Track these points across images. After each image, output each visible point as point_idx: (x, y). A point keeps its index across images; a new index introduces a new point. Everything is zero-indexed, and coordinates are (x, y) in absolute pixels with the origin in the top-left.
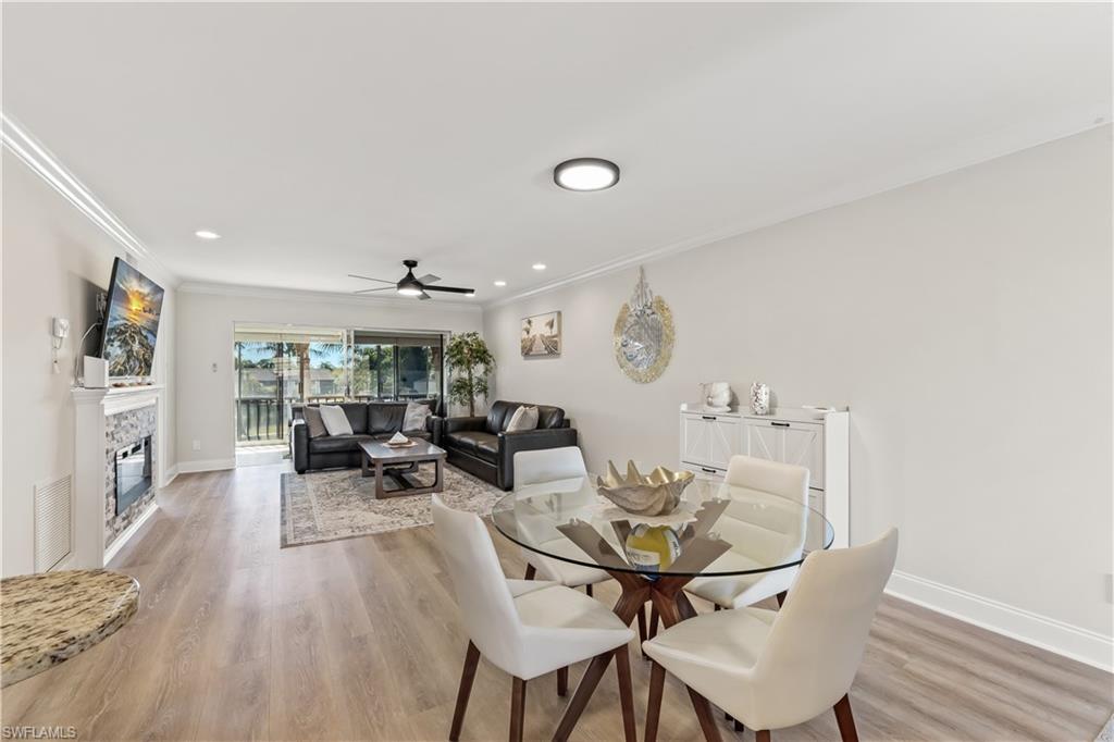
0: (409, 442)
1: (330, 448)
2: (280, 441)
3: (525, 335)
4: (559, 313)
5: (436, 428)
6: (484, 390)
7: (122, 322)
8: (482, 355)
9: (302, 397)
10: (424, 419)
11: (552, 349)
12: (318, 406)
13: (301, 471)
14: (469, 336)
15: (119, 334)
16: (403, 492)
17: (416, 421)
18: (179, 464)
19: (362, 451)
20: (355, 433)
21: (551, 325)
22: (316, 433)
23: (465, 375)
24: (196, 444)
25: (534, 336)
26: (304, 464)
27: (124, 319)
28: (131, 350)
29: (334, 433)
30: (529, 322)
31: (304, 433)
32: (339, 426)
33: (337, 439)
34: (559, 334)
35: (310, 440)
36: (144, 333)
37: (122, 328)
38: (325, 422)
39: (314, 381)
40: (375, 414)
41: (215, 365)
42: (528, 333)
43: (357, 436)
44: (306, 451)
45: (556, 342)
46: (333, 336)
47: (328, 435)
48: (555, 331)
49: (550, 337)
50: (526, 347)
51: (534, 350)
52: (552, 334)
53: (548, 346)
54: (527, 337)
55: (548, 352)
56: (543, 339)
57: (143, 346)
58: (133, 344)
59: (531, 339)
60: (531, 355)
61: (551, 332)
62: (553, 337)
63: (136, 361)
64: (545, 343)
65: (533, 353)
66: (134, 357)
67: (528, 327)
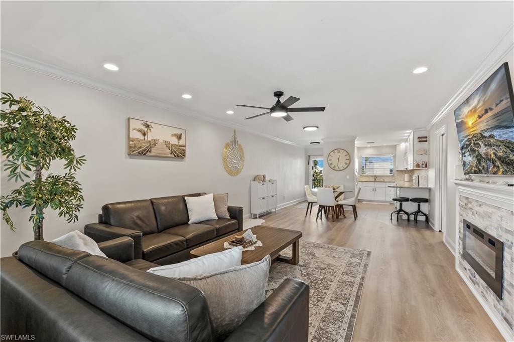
4: (186, 131)
7: (466, 139)
11: (179, 154)
15: (466, 148)
21: (179, 137)
27: (466, 136)
28: (479, 155)
30: (147, 126)
34: (185, 146)
36: (486, 134)
37: (467, 143)
42: (144, 135)
45: (184, 150)
49: (177, 146)
50: (140, 147)
51: (154, 151)
52: (180, 144)
53: (175, 152)
54: (143, 138)
55: (175, 156)
56: (168, 145)
57: (490, 145)
58: (479, 149)
59: (150, 141)
60: (148, 156)
61: (179, 142)
62: (180, 146)
63: (488, 162)
64: (170, 148)
65: (152, 154)
66: (484, 158)
67: (146, 129)
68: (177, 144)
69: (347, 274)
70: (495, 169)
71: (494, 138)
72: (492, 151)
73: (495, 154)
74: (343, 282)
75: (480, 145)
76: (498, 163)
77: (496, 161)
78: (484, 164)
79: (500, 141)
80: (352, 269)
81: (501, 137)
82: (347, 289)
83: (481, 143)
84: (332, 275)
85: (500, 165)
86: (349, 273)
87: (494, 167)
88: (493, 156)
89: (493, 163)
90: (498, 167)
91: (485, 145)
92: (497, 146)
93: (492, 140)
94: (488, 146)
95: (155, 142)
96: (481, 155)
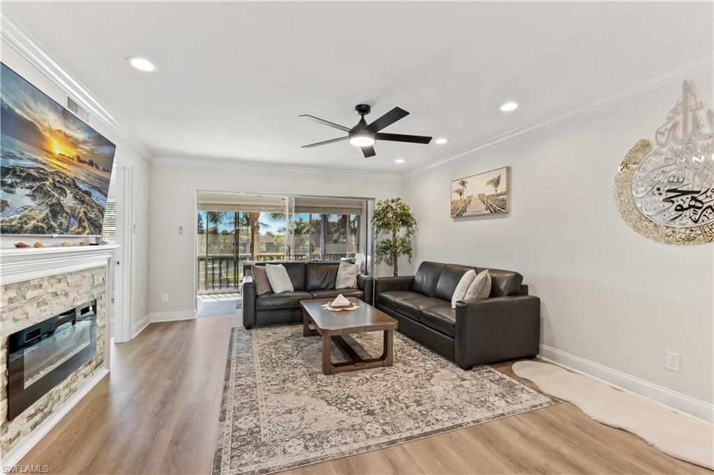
0: (351, 305)
1: (274, 305)
2: (236, 290)
3: (457, 197)
4: (508, 169)
5: (367, 287)
6: (408, 251)
8: (405, 219)
9: (253, 255)
10: (354, 278)
11: (498, 207)
12: (264, 264)
13: (248, 326)
14: (393, 201)
15: (25, 179)
16: (352, 367)
17: (348, 279)
18: (151, 314)
19: (302, 309)
20: (296, 290)
21: (497, 182)
22: (262, 290)
23: (390, 236)
24: (165, 297)
25: (470, 197)
26: (251, 320)
28: (59, 205)
29: (278, 290)
30: (463, 183)
31: (251, 291)
32: (281, 283)
33: (281, 296)
34: (507, 192)
35: (257, 297)
37: (32, 173)
38: (270, 280)
39: (262, 244)
40: (312, 272)
41: (181, 228)
42: (461, 194)
43: (298, 294)
44: (253, 308)
45: (503, 200)
46: (276, 206)
47: (272, 292)
48: (502, 188)
49: (494, 196)
50: (458, 209)
51: (469, 211)
52: (498, 192)
53: (491, 205)
54: (459, 199)
55: (491, 212)
56: (483, 199)
57: (83, 202)
58: (62, 198)
59: (465, 200)
60: (465, 217)
61: (496, 191)
62: (498, 195)
63: (72, 218)
64: (486, 202)
65: (468, 214)
66: (67, 213)
67: (461, 188)
68: (494, 193)
69: (249, 387)
70: (80, 230)
71: (90, 197)
72: (83, 209)
73: (85, 213)
74: (250, 374)
75: (65, 192)
76: (86, 224)
77: (84, 221)
78: (63, 220)
79: (96, 204)
80: (245, 399)
81: (98, 200)
82: (242, 369)
83: (68, 191)
84: (267, 378)
85: (87, 226)
86: (248, 390)
87: (78, 227)
88: (81, 214)
89: (80, 222)
90: (85, 228)
91: (75, 197)
92: (91, 206)
93: (87, 198)
94: (80, 201)
95: (470, 198)
96: (62, 207)
